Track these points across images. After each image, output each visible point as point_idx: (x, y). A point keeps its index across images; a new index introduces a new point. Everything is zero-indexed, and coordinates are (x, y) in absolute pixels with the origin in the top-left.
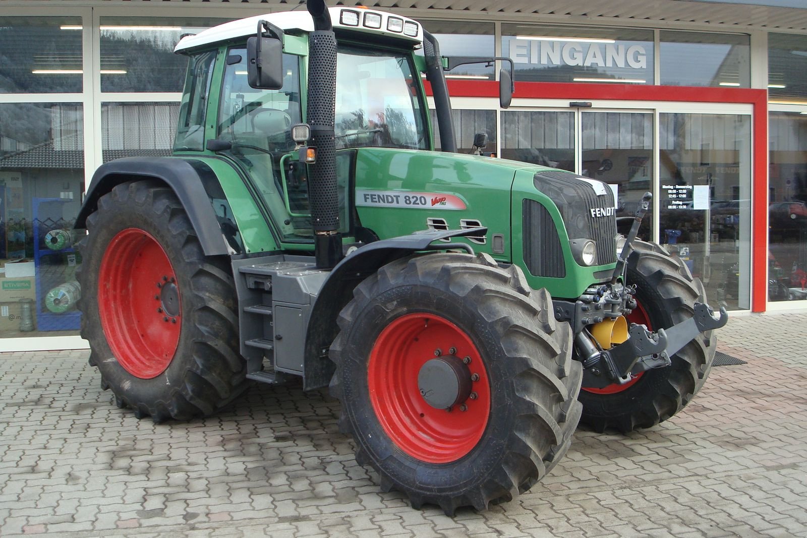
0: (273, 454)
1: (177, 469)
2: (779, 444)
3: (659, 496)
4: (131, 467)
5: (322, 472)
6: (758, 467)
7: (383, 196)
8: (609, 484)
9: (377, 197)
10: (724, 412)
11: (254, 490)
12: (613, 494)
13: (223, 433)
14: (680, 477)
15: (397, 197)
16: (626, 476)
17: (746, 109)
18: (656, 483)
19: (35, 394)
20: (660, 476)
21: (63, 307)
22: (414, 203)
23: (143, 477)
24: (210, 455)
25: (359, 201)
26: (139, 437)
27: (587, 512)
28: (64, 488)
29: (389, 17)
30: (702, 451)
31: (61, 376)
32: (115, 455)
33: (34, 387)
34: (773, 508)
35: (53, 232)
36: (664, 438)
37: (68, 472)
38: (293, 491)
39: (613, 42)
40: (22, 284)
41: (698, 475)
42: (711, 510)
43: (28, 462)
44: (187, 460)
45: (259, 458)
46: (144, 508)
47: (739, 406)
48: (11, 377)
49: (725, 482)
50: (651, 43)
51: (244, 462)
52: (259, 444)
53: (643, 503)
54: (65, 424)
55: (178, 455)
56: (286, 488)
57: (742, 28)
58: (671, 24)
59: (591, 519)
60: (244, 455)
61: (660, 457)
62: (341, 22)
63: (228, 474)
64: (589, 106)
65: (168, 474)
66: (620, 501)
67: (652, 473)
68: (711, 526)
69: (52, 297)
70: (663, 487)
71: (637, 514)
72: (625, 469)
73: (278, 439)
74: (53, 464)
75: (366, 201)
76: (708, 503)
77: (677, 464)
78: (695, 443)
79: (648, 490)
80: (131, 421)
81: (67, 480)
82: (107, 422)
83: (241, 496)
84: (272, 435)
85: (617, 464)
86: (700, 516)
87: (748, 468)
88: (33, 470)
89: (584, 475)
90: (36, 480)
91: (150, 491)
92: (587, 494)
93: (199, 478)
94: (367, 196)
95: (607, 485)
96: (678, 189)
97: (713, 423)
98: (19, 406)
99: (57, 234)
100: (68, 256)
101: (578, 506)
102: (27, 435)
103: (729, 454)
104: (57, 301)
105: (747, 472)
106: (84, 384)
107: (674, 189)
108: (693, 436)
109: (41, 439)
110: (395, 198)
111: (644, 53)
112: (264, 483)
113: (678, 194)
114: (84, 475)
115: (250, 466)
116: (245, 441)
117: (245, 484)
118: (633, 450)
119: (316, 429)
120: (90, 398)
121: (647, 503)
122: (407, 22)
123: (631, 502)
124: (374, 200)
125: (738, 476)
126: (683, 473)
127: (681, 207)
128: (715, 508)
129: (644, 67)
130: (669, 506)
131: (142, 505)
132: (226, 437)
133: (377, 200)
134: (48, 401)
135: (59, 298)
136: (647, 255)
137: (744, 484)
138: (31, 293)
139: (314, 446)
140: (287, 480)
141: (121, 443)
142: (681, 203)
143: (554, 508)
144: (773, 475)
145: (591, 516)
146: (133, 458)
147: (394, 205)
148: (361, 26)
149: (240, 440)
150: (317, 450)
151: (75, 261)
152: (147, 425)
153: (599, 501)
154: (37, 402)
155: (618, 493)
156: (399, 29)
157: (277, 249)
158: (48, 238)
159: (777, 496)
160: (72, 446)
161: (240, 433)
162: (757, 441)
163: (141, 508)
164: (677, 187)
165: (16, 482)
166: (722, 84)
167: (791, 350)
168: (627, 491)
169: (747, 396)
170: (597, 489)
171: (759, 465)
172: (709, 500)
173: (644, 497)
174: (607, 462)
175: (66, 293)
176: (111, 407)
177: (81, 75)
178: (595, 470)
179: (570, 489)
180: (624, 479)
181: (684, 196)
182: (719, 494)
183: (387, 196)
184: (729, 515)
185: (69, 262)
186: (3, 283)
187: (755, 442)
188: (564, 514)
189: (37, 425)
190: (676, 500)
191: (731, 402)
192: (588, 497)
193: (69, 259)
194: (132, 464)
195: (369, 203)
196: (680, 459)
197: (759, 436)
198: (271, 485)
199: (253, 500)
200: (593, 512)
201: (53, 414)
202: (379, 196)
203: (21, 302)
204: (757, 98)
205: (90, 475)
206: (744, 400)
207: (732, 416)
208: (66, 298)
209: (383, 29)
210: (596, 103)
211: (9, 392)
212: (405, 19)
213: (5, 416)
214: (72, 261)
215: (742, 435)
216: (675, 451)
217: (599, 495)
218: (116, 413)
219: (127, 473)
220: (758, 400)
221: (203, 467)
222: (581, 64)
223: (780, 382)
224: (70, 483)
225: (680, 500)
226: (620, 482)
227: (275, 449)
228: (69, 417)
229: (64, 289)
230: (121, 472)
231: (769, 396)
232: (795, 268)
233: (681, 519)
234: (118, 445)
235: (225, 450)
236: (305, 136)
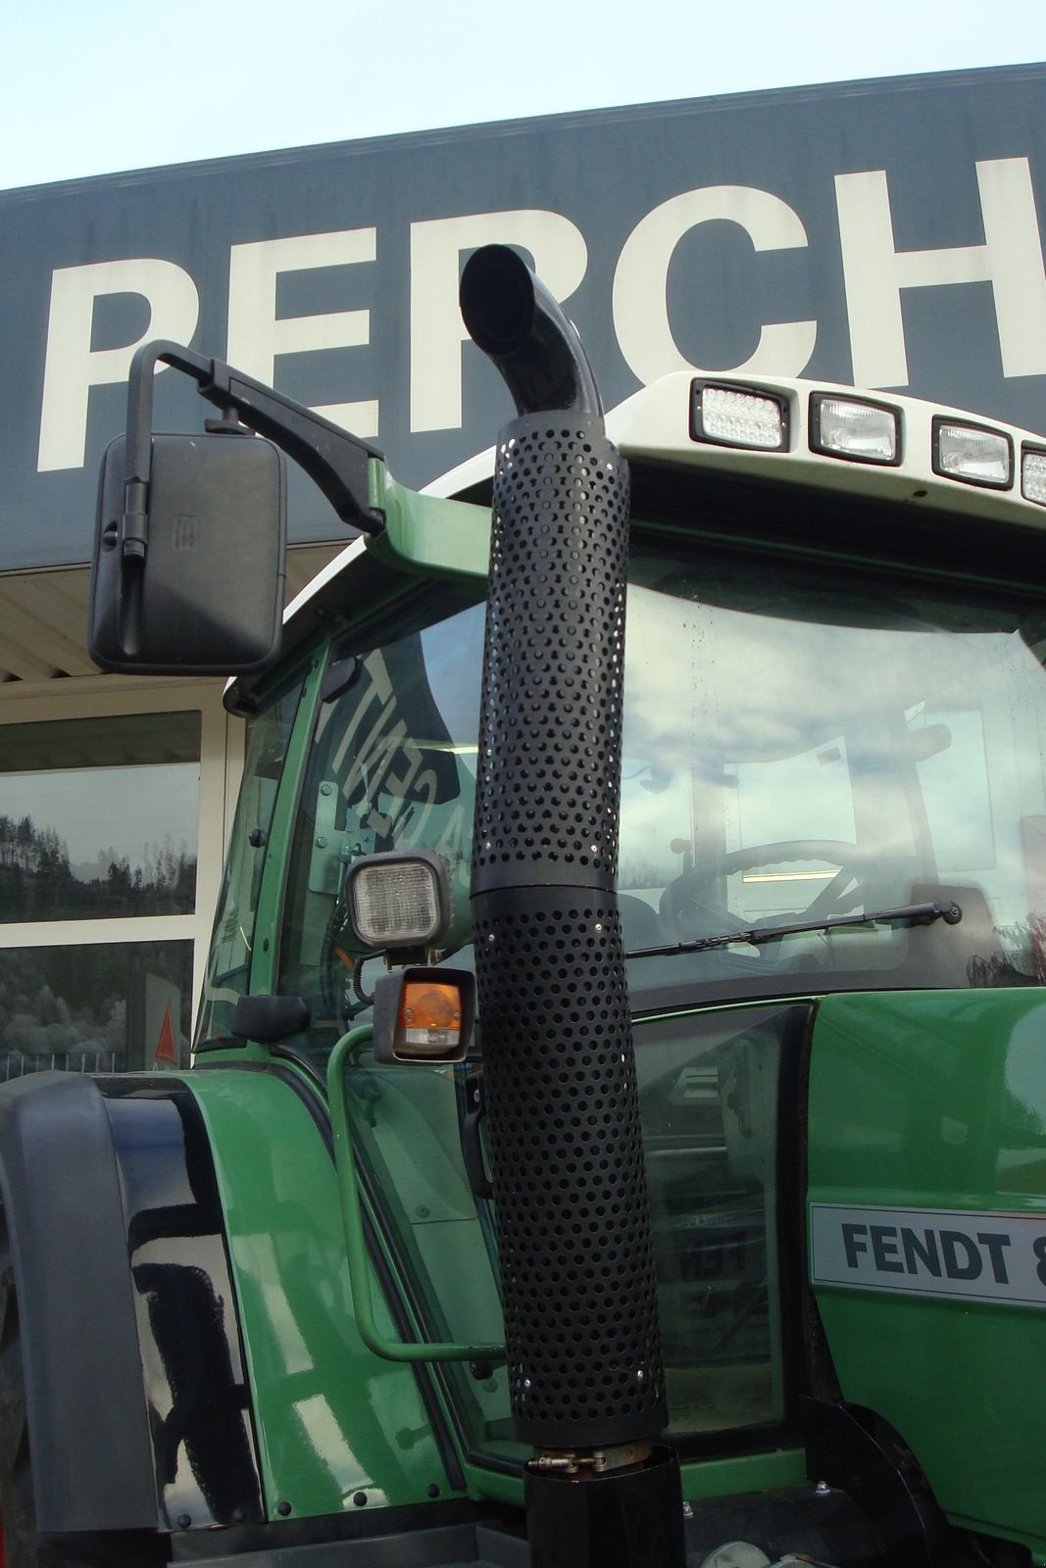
7: (929, 1234)
9: (898, 1241)
15: (997, 1242)
25: (826, 1263)
29: (938, 422)
62: (696, 433)
75: (853, 1262)
110: (984, 1251)
122: (1028, 448)
124: (889, 1257)
133: (900, 1257)
147: (984, 1288)
148: (800, 452)
156: (995, 471)
157: (447, 1493)
183: (949, 1238)
195: (867, 1274)
202: (908, 1234)
209: (917, 466)
212: (1020, 435)
236: (426, 922)
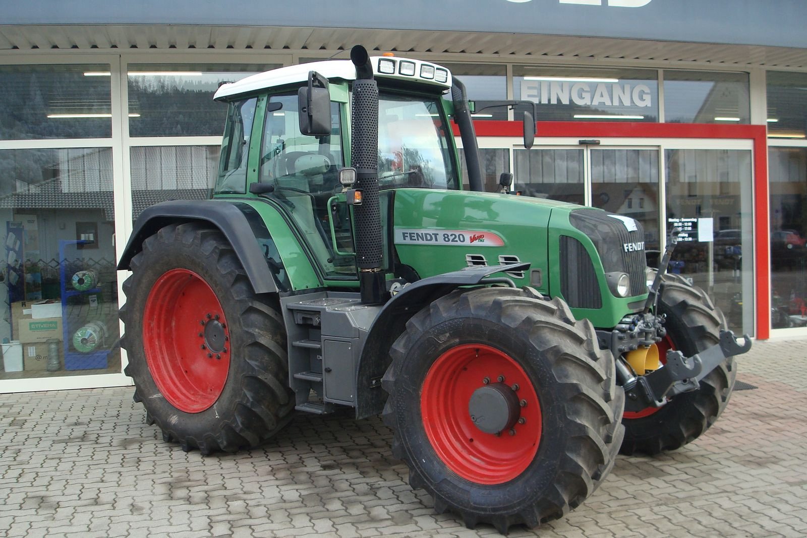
0: (323, 482)
1: (235, 498)
2: (797, 461)
3: (694, 511)
4: (190, 497)
5: (373, 497)
6: (782, 483)
7: (422, 234)
8: (646, 501)
9: (415, 235)
10: (742, 434)
11: (312, 515)
12: (652, 510)
13: (271, 463)
14: (710, 494)
15: (436, 235)
16: (660, 494)
17: (746, 145)
18: (690, 499)
19: (78, 431)
20: (692, 493)
21: (89, 347)
22: (453, 241)
23: (204, 506)
24: (264, 484)
25: (398, 239)
26: (191, 469)
27: (630, 527)
28: (130, 517)
29: (422, 65)
30: (727, 470)
31: (99, 413)
32: (172, 487)
33: (76, 424)
34: (801, 520)
35: (80, 274)
36: (689, 459)
37: (131, 503)
38: (351, 515)
39: (617, 81)
40: (49, 324)
41: (727, 492)
42: (744, 523)
43: (90, 494)
44: (242, 489)
45: (310, 485)
46: (212, 534)
47: (756, 428)
48: (51, 415)
49: (753, 498)
50: (655, 82)
51: (297, 490)
52: (307, 473)
53: (680, 518)
54: (116, 459)
55: (233, 484)
56: (343, 513)
57: (741, 67)
58: (674, 64)
59: (635, 533)
60: (296, 483)
61: (688, 477)
62: (379, 71)
63: (285, 501)
64: (598, 144)
65: (227, 503)
66: (659, 517)
67: (684, 490)
68: (747, 536)
69: (79, 337)
70: (696, 504)
71: (676, 528)
72: (658, 488)
73: (325, 467)
74: (114, 496)
75: (405, 239)
76: (741, 516)
77: (706, 482)
78: (720, 463)
79: (683, 506)
80: (179, 454)
81: (131, 510)
82: (156, 456)
83: (301, 521)
84: (318, 464)
85: (649, 484)
86: (735, 528)
87: (773, 484)
88: (96, 502)
89: (621, 494)
90: (103, 512)
91: (214, 519)
92: (627, 511)
93: (258, 506)
94: (406, 235)
95: (644, 503)
96: (683, 222)
97: (734, 444)
98: (66, 443)
99: (84, 275)
100: (90, 297)
101: (620, 522)
102: (81, 469)
103: (753, 472)
104: (84, 341)
105: (772, 488)
106: (125, 420)
107: (680, 222)
108: (717, 456)
109: (96, 473)
110: (433, 236)
111: (649, 91)
112: (321, 508)
113: (683, 227)
114: (147, 505)
115: (304, 493)
116: (293, 470)
117: (304, 510)
118: (662, 471)
119: (357, 458)
120: (134, 434)
121: (684, 518)
122: (437, 69)
123: (670, 517)
124: (413, 238)
125: (764, 491)
126: (713, 490)
127: (686, 239)
128: (747, 521)
129: (649, 105)
130: (705, 520)
131: (209, 531)
132: (274, 467)
133: (416, 238)
134: (93, 437)
135: (86, 338)
136: (671, 286)
137: (770, 499)
138: (58, 334)
139: (360, 474)
140: (342, 505)
141: (175, 475)
142: (687, 235)
143: (599, 524)
144: (797, 490)
145: (634, 530)
146: (190, 488)
147: (433, 242)
148: (397, 74)
149: (288, 469)
150: (364, 477)
151: (96, 302)
152: (195, 458)
153: (639, 518)
154: (84, 438)
155: (656, 509)
156: (430, 76)
157: (320, 286)
158: (75, 279)
159: (803, 509)
160: (128, 479)
161: (287, 463)
162: (777, 460)
163: (209, 534)
164: (683, 220)
165: (83, 514)
166: (717, 119)
167: (797, 375)
168: (664, 508)
169: (762, 419)
170: (636, 507)
171: (782, 481)
172: (741, 514)
173: (680, 512)
174: (640, 482)
175: (93, 333)
176: (156, 442)
177: (109, 119)
178: (631, 489)
179: (609, 506)
180: (659, 497)
181: (690, 229)
182: (749, 508)
183: (426, 234)
184: (762, 527)
185: (91, 302)
186: (31, 324)
187: (775, 460)
188: (609, 530)
189: (88, 460)
190: (710, 514)
191: (748, 424)
192: (629, 514)
193: (90, 300)
194: (190, 494)
195: (408, 241)
196: (708, 477)
197: (779, 455)
198: (328, 510)
199: (314, 524)
200: (636, 527)
201: (102, 449)
202: (417, 234)
203: (48, 343)
204: (756, 134)
205: (153, 505)
206: (759, 423)
207: (750, 437)
208: (93, 338)
209: (417, 76)
210: (604, 141)
211: (53, 429)
212: (436, 66)
213: (55, 453)
214: (94, 301)
215: (762, 455)
216: (702, 470)
217: (639, 512)
218: (162, 448)
219: (188, 502)
220: (772, 423)
221: (259, 495)
222: (589, 103)
223: (791, 404)
224: (135, 513)
225: (714, 514)
226: (655, 499)
227: (325, 477)
228: (118, 452)
229: (90, 328)
230: (182, 502)
231: (782, 418)
232: (793, 296)
233: (718, 531)
234: (172, 476)
235: (277, 479)
236: (351, 179)
